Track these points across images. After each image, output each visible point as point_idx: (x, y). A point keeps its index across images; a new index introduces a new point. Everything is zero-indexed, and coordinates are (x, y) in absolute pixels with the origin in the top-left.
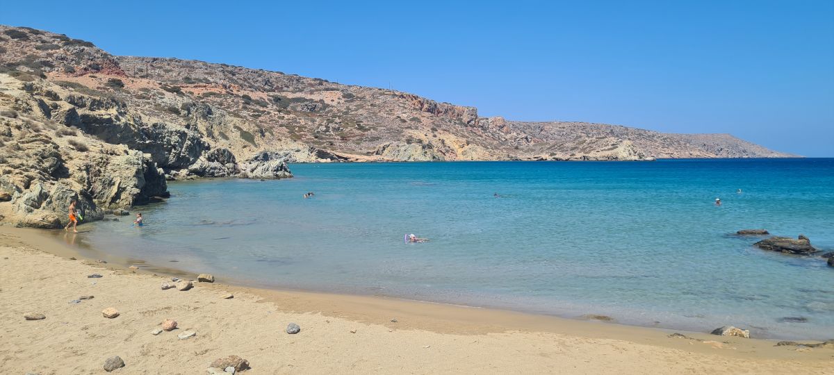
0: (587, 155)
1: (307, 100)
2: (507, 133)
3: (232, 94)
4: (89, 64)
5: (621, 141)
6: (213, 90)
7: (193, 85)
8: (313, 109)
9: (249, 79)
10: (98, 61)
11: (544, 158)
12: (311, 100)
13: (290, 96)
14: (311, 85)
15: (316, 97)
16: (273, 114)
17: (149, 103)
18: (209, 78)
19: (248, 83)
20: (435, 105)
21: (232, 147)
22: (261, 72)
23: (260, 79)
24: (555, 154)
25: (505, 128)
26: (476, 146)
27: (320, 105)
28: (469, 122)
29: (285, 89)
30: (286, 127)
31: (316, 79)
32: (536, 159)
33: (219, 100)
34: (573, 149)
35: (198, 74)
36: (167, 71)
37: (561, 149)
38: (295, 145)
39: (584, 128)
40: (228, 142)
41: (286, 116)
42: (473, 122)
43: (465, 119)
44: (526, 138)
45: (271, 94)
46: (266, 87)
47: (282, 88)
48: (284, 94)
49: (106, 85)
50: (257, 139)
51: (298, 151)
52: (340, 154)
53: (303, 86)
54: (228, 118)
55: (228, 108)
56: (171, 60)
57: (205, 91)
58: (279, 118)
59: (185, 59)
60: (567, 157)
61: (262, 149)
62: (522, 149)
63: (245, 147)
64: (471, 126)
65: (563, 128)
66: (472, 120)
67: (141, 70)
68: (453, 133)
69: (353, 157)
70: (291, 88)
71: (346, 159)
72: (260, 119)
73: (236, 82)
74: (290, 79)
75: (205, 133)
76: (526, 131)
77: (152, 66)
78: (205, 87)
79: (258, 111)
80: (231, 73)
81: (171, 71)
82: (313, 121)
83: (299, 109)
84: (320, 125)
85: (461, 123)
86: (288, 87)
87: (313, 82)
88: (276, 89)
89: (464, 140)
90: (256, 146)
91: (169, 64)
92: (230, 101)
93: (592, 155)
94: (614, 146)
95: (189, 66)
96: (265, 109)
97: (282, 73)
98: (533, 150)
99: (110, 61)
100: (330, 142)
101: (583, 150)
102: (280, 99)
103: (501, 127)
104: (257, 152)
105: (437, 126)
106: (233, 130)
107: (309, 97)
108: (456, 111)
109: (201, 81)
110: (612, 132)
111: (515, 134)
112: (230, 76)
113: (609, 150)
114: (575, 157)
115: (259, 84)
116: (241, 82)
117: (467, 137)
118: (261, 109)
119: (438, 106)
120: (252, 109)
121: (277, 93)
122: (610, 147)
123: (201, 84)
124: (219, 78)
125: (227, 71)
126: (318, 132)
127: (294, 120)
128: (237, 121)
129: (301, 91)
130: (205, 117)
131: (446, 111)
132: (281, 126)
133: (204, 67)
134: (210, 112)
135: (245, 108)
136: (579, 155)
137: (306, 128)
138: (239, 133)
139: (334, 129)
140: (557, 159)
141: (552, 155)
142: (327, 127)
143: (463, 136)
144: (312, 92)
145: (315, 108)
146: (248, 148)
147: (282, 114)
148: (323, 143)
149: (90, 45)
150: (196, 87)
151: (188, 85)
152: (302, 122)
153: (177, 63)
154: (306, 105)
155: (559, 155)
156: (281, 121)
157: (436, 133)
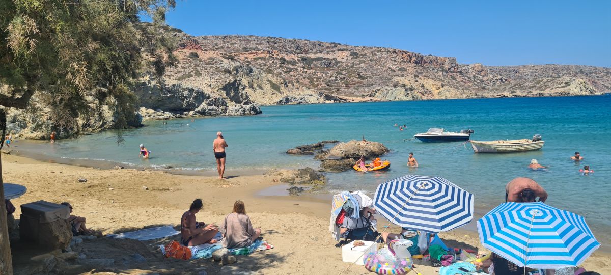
0: (542, 92)
1: (324, 59)
2: (485, 75)
3: (273, 58)
4: (179, 43)
5: (574, 80)
6: (261, 55)
7: (248, 53)
8: (328, 65)
9: (286, 46)
10: (185, 41)
11: (505, 96)
12: (328, 59)
13: (313, 56)
14: (328, 48)
15: (331, 56)
16: (299, 70)
17: (212, 67)
18: (259, 47)
19: (285, 49)
20: (422, 58)
21: (265, 94)
22: (293, 41)
23: (293, 45)
24: (515, 92)
25: (483, 72)
26: (449, 88)
27: (333, 62)
28: (449, 69)
29: (310, 51)
30: (308, 79)
31: (332, 43)
32: (499, 97)
33: (264, 62)
34: (531, 87)
35: (252, 45)
36: (233, 44)
37: (521, 87)
38: (308, 92)
39: (555, 69)
40: (262, 91)
41: (308, 71)
42: (453, 69)
43: (446, 67)
44: (501, 80)
45: (300, 55)
46: (297, 51)
47: (308, 51)
48: (309, 55)
49: (189, 56)
50: (282, 88)
52: (341, 97)
53: (322, 48)
54: (263, 74)
55: (270, 67)
56: (235, 36)
57: (256, 56)
58: (304, 72)
59: (244, 35)
60: (525, 94)
61: (285, 95)
62: (488, 89)
63: (273, 94)
64: (451, 72)
66: (451, 68)
67: (217, 45)
68: (431, 79)
69: (350, 99)
70: (314, 51)
71: (345, 100)
72: (290, 73)
73: (276, 49)
74: (314, 44)
75: (248, 85)
76: (502, 74)
77: (223, 41)
78: (256, 53)
79: (289, 68)
80: (273, 42)
81: (235, 43)
82: (327, 74)
83: (319, 65)
84: (331, 76)
85: (443, 70)
86: (312, 50)
87: (329, 45)
88: (304, 52)
89: (440, 83)
90: (281, 93)
91: (234, 39)
92: (271, 62)
93: (547, 92)
94: (568, 84)
95: (247, 40)
96: (294, 67)
97: (308, 40)
98: (497, 89)
99: (192, 40)
100: (337, 88)
101: (540, 88)
102: (306, 59)
103: (480, 72)
104: (281, 97)
105: (420, 73)
106: (266, 82)
107: (326, 56)
108: (439, 61)
109: (253, 49)
110: (581, 71)
111: (491, 77)
112: (273, 44)
113: (562, 87)
114: (532, 94)
115: (292, 49)
116: (280, 48)
117: (443, 81)
118: (292, 67)
119: (424, 58)
120: (286, 67)
121: (304, 55)
122: (564, 84)
123: (254, 51)
124: (265, 47)
125: (271, 42)
126: (330, 82)
127: (314, 74)
128: (269, 76)
129: (321, 52)
130: (248, 75)
131: (431, 62)
132: (304, 78)
133: (256, 40)
134: (251, 71)
135: (281, 67)
136: (535, 92)
137: (321, 79)
138: (270, 85)
139: (341, 79)
140: (516, 96)
141: (512, 93)
142: (336, 78)
143: (440, 80)
144: (328, 53)
145: (330, 64)
146: (275, 95)
147: (305, 70)
148: (333, 89)
149: (180, 31)
150: (251, 53)
151: (245, 53)
152: (319, 75)
153: (239, 38)
154: (324, 62)
155: (519, 93)
156: (304, 75)
157: (417, 79)
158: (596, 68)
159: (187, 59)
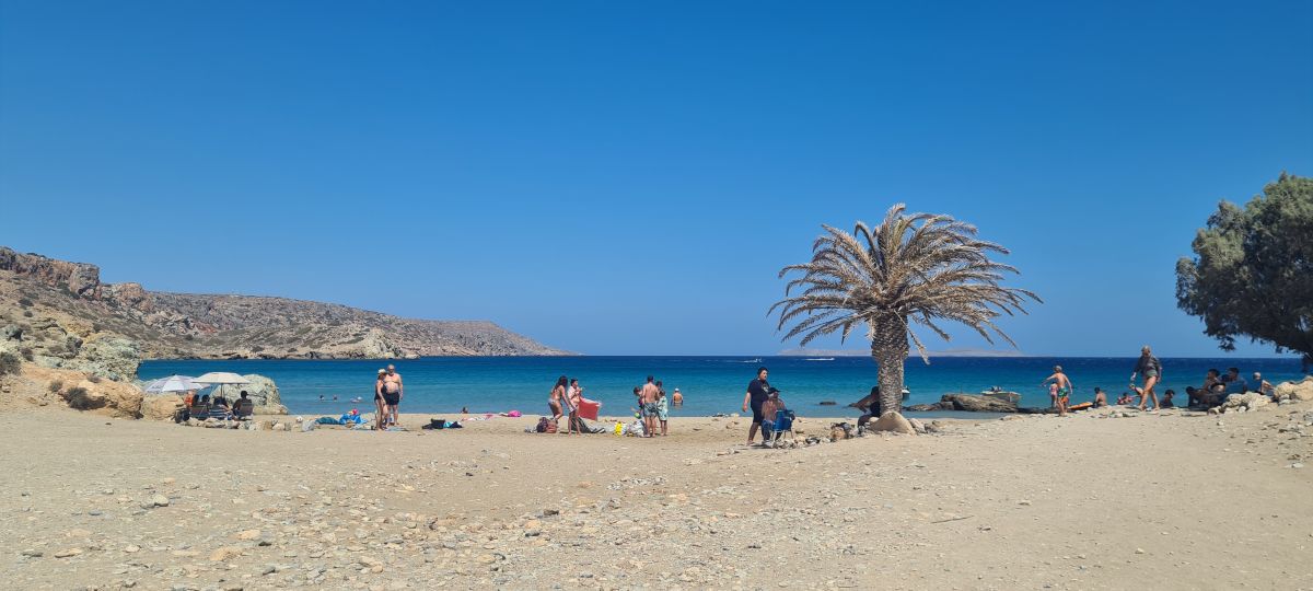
0: (316, 350)
2: (148, 311)
5: (368, 330)
11: (242, 355)
20: (13, 258)
24: (262, 349)
25: (144, 303)
26: (114, 334)
28: (81, 291)
32: (227, 357)
34: (291, 341)
37: (271, 340)
42: (91, 291)
43: (75, 284)
44: (186, 322)
60: (284, 353)
62: (200, 341)
64: (86, 297)
65: (248, 306)
66: (89, 288)
68: (64, 310)
76: (182, 309)
85: (66, 292)
89: (89, 323)
93: (325, 351)
94: (358, 337)
98: (220, 343)
101: (309, 342)
103: (136, 302)
105: (30, 295)
108: (56, 270)
110: (328, 314)
111: (163, 313)
113: (350, 342)
114: (297, 353)
117: (94, 318)
119: (19, 259)
122: (352, 338)
131: (35, 270)
136: (303, 351)
140: (265, 357)
141: (255, 350)
143: (85, 316)
155: (269, 350)
157: (30, 309)
158: (350, 310)
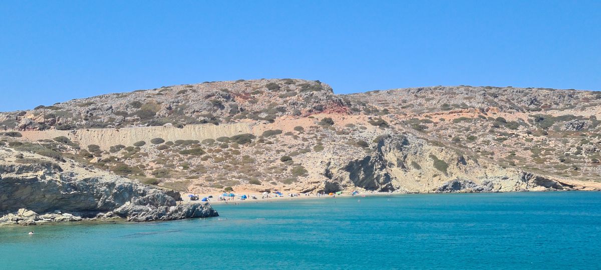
1: (574, 117)
3: (485, 118)
4: (313, 106)
6: (465, 115)
7: (448, 112)
8: (580, 127)
9: (513, 99)
10: (322, 103)
12: (581, 118)
13: (556, 114)
14: (587, 100)
15: (586, 114)
16: (521, 137)
17: (344, 138)
18: (468, 104)
19: (510, 104)
21: (423, 176)
22: (527, 91)
23: (525, 98)
27: (590, 122)
29: (554, 106)
30: (532, 150)
31: (594, 92)
33: (467, 125)
35: (459, 100)
36: (428, 100)
38: (502, 173)
40: (419, 171)
41: (535, 139)
45: (534, 113)
46: (532, 107)
47: (550, 106)
48: (549, 113)
49: (320, 124)
50: (452, 168)
51: (505, 178)
52: (564, 181)
53: (575, 101)
54: (426, 147)
55: (474, 132)
56: (435, 89)
57: (457, 117)
58: (527, 140)
59: (448, 86)
61: (454, 178)
63: (435, 176)
67: (405, 101)
69: (579, 184)
70: (561, 105)
71: (571, 186)
72: (505, 142)
73: (496, 104)
74: (561, 96)
75: (396, 163)
77: (416, 96)
78: (461, 112)
79: (505, 134)
80: (491, 95)
81: (433, 99)
82: (565, 142)
83: (563, 128)
84: (572, 146)
86: (557, 104)
87: (589, 96)
88: (543, 107)
90: (447, 175)
91: (432, 93)
92: (478, 125)
95: (452, 93)
96: (514, 131)
97: (551, 90)
99: (333, 101)
100: (574, 166)
102: (542, 119)
104: (446, 180)
106: (428, 159)
107: (578, 113)
109: (457, 106)
112: (491, 98)
115: (523, 104)
116: (503, 103)
118: (509, 131)
120: (500, 132)
121: (542, 113)
123: (457, 109)
124: (477, 103)
125: (490, 94)
126: (567, 155)
127: (544, 142)
129: (572, 107)
132: (526, 149)
133: (465, 92)
135: (492, 132)
137: (554, 150)
138: (432, 162)
139: (588, 151)
142: (579, 149)
144: (583, 109)
145: (582, 126)
146: (438, 177)
147: (531, 136)
148: (567, 168)
150: (452, 113)
151: (444, 112)
152: (552, 144)
153: (441, 91)
154: (571, 124)
156: (527, 144)
159: (316, 127)
